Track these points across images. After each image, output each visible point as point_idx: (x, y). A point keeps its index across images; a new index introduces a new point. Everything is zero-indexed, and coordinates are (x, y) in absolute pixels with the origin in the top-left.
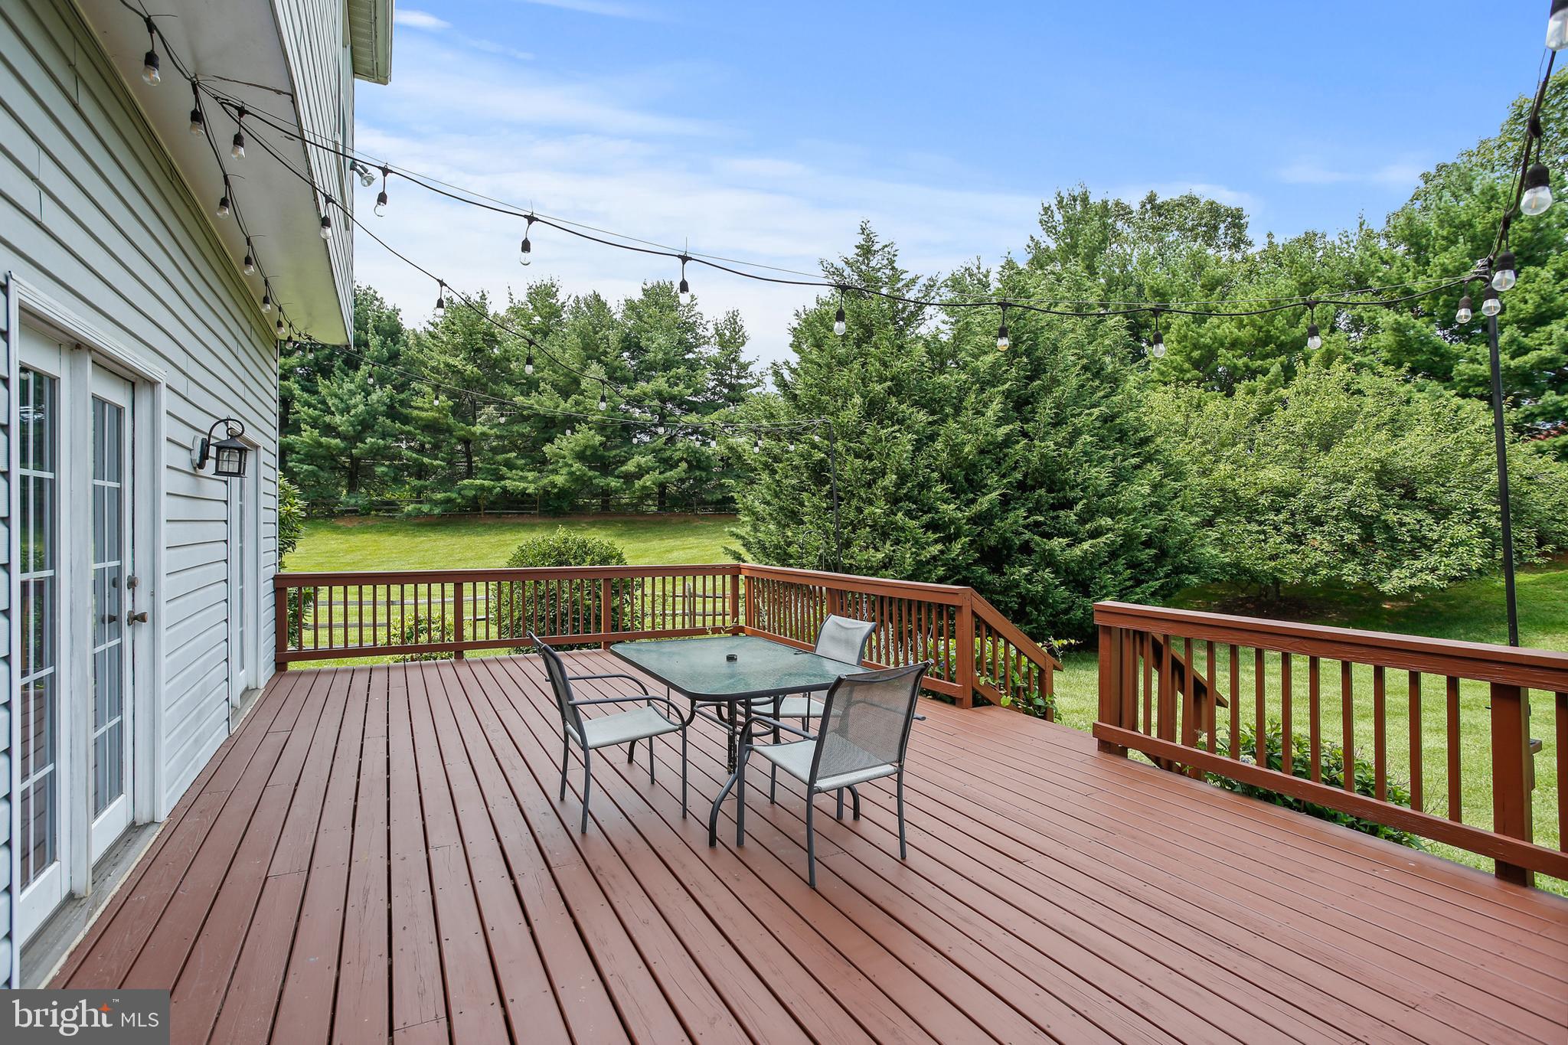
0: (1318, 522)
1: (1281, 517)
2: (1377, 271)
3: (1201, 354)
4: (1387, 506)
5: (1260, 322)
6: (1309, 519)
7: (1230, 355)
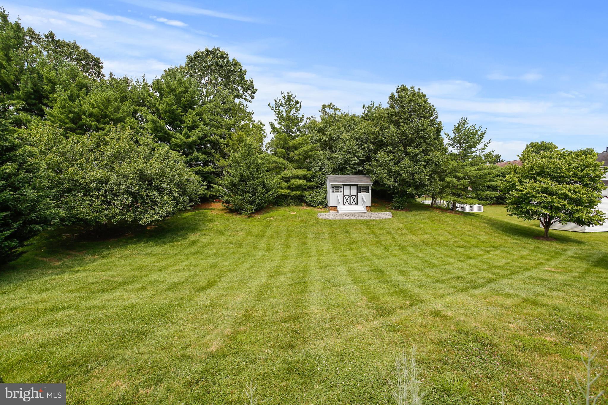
0: (115, 195)
1: (100, 193)
2: (147, 98)
3: (74, 116)
4: (143, 188)
5: (102, 107)
6: (112, 194)
7: (88, 119)
